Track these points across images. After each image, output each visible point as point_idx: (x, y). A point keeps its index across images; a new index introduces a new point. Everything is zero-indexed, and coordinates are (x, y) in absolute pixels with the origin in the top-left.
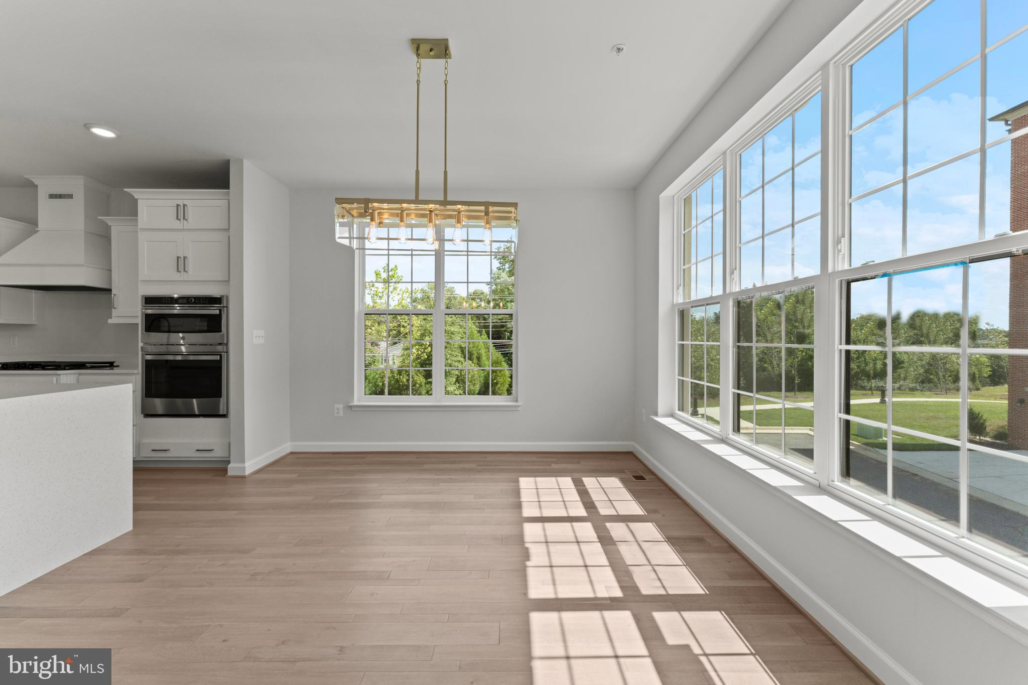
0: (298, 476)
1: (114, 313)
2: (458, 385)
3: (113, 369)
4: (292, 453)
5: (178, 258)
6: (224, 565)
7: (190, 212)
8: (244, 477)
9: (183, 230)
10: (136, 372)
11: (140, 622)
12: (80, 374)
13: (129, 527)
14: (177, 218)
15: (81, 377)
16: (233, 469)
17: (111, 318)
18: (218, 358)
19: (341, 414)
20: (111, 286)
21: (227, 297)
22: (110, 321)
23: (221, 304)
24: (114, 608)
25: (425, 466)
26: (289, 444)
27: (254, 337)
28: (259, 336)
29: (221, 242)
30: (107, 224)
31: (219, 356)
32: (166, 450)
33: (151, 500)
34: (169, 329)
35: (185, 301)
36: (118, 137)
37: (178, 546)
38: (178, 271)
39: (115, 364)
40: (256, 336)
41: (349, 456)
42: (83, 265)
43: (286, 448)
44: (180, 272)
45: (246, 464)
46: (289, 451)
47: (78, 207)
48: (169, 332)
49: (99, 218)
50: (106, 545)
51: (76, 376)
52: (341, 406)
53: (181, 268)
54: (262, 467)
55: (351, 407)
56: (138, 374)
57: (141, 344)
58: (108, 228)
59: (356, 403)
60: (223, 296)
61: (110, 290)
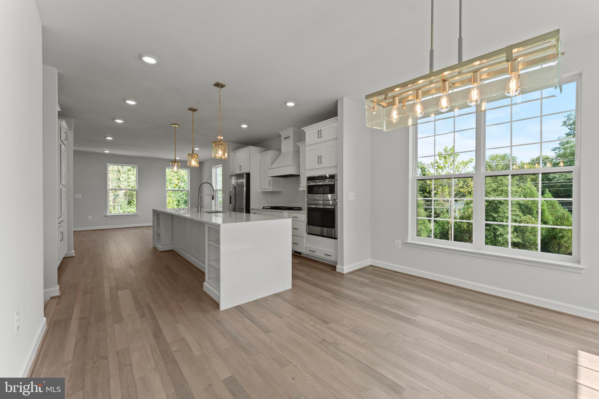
0: (369, 282)
1: (301, 185)
2: (516, 234)
3: (301, 211)
4: (371, 266)
5: (318, 157)
6: (313, 326)
7: (323, 133)
8: (343, 274)
9: (320, 143)
10: (305, 212)
11: (271, 342)
12: (289, 212)
13: (290, 287)
14: (318, 137)
15: (290, 214)
16: (339, 268)
17: (300, 188)
18: (333, 207)
19: (400, 247)
20: (300, 173)
21: (337, 174)
22: (300, 189)
23: (334, 179)
24: (268, 328)
25: (462, 301)
26: (370, 260)
27: (349, 196)
28: (352, 196)
29: (334, 145)
30: (298, 146)
31: (334, 206)
32: (314, 252)
33: (304, 275)
34: (324, 192)
35: (321, 178)
36: (295, 105)
37: (302, 305)
38: (318, 163)
39: (302, 209)
40: (350, 196)
41: (404, 276)
42: (291, 166)
43: (368, 262)
44: (319, 164)
45: (344, 267)
46: (370, 264)
47: (291, 140)
48: (324, 194)
49: (296, 144)
50: (281, 293)
51: (288, 213)
52: (400, 242)
53: (319, 162)
54: (353, 271)
55: (406, 243)
56: (305, 213)
57: (306, 200)
58: (299, 147)
59: (409, 241)
60: (335, 174)
61: (299, 176)
